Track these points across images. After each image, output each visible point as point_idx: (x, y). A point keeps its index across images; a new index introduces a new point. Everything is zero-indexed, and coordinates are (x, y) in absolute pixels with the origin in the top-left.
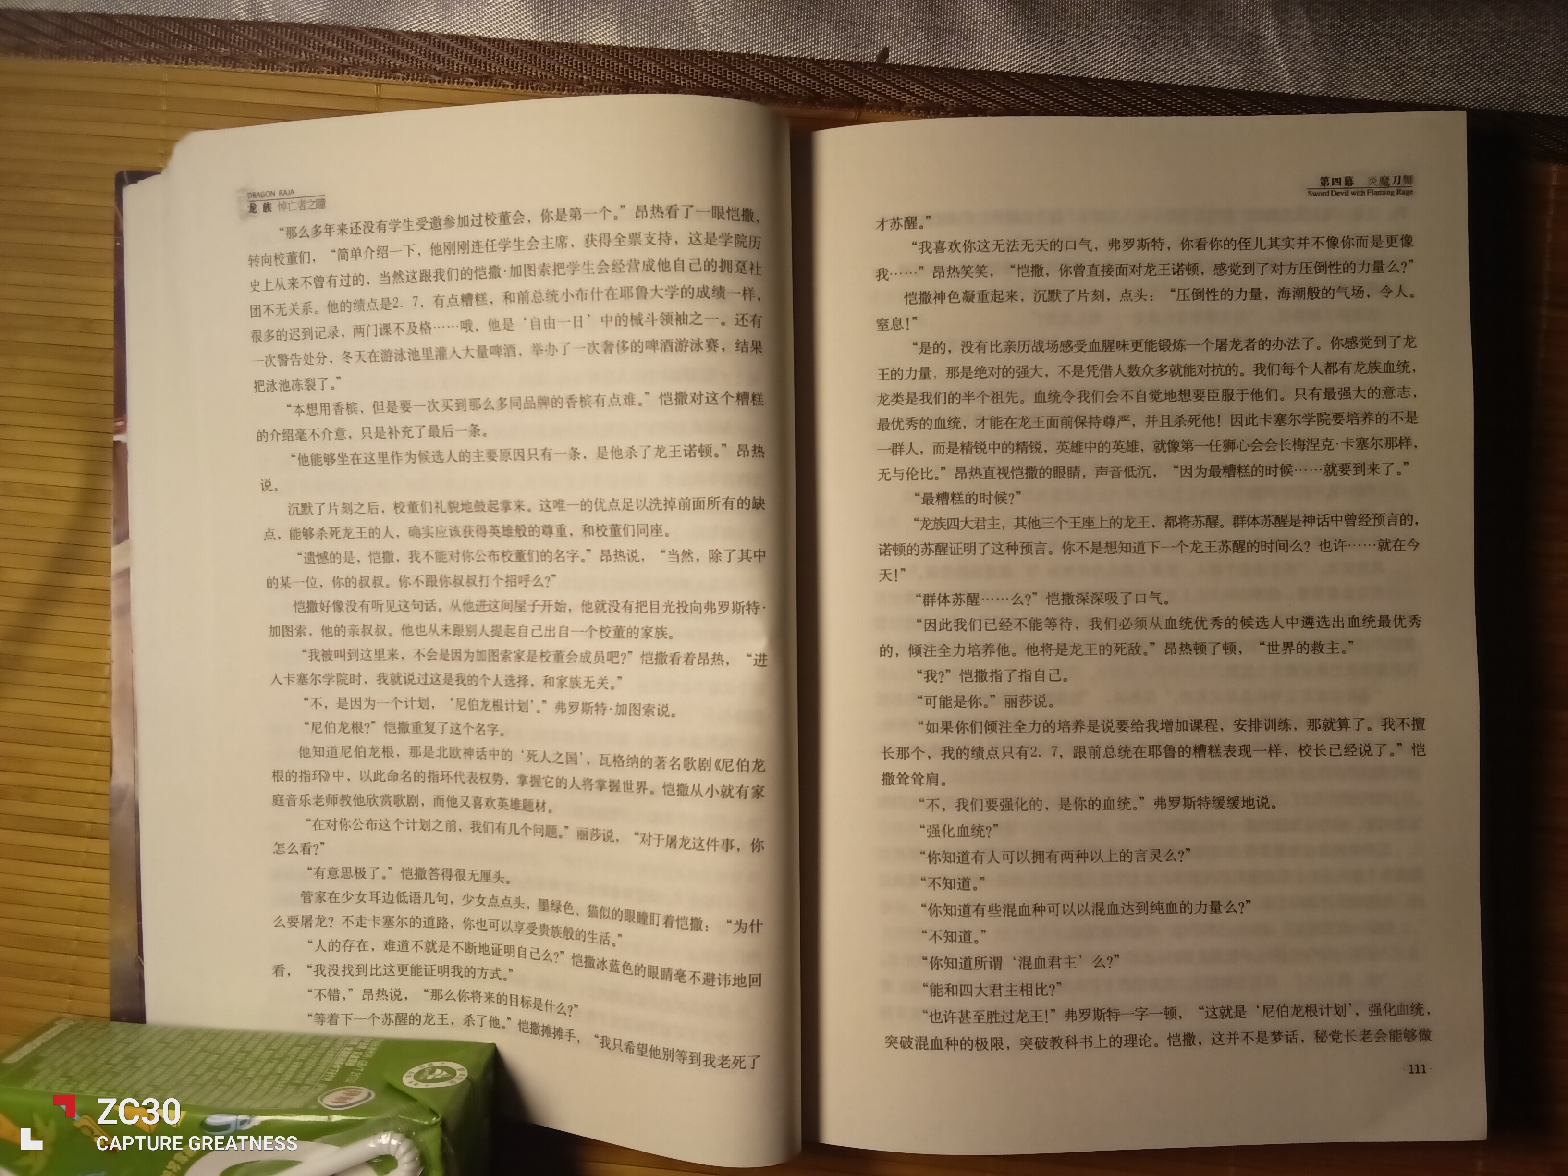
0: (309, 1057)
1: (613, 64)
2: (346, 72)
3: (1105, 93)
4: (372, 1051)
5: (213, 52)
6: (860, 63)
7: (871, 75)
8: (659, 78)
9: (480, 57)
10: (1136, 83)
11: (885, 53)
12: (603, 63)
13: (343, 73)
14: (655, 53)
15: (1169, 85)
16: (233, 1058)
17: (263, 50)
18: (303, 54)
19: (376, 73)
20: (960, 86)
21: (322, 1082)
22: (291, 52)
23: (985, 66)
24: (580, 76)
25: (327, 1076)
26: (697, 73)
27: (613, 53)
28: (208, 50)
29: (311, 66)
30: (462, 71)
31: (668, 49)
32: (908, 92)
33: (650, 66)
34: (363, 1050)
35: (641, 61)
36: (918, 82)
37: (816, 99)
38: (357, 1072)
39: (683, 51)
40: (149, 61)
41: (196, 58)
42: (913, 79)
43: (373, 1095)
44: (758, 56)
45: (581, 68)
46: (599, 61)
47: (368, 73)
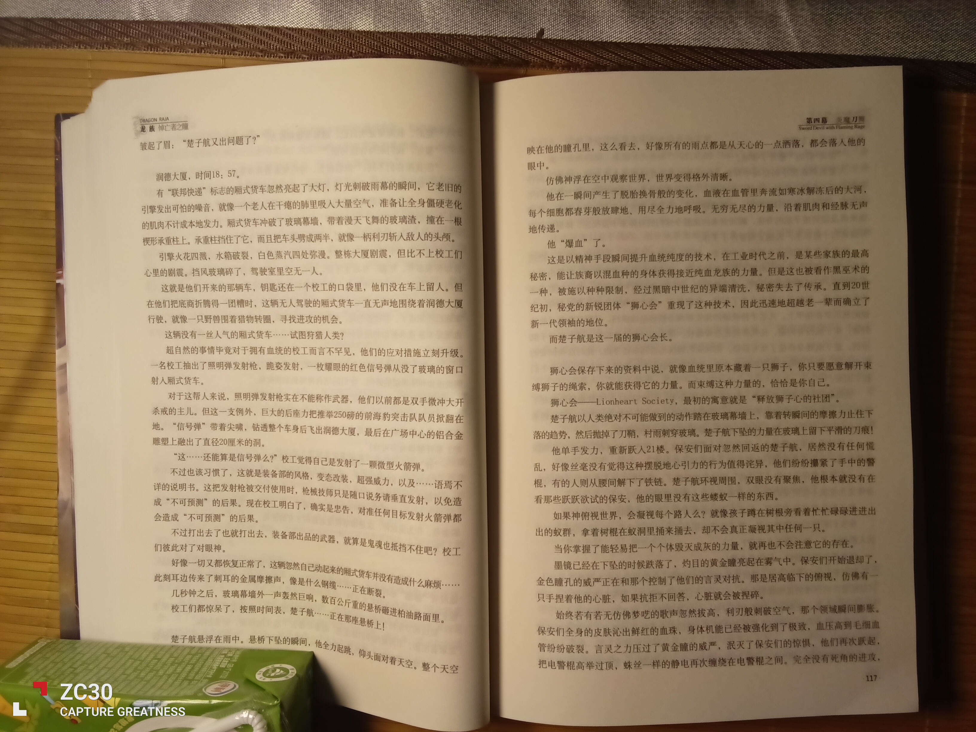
0: (198, 661)
1: (371, 42)
2: (203, 51)
3: (681, 55)
4: (236, 657)
5: (119, 41)
6: (526, 38)
7: (533, 46)
8: (400, 51)
9: (287, 40)
10: (700, 47)
11: (542, 32)
12: (365, 42)
13: (201, 52)
14: (397, 35)
15: (721, 48)
16: (149, 663)
17: (151, 39)
18: (176, 41)
19: (222, 51)
20: (589, 52)
21: (205, 678)
22: (168, 39)
23: (605, 38)
24: (350, 51)
25: (208, 674)
26: (424, 47)
27: (371, 36)
28: (116, 39)
29: (181, 48)
30: (276, 49)
31: (405, 33)
32: (557, 56)
33: (394, 43)
34: (231, 657)
35: (388, 40)
36: (563, 50)
37: (499, 62)
38: (227, 671)
39: (415, 34)
40: (80, 47)
41: (109, 45)
42: (560, 48)
43: (237, 686)
44: (462, 35)
45: (351, 46)
46: (362, 41)
47: (217, 51)
